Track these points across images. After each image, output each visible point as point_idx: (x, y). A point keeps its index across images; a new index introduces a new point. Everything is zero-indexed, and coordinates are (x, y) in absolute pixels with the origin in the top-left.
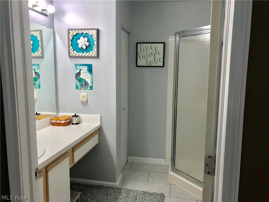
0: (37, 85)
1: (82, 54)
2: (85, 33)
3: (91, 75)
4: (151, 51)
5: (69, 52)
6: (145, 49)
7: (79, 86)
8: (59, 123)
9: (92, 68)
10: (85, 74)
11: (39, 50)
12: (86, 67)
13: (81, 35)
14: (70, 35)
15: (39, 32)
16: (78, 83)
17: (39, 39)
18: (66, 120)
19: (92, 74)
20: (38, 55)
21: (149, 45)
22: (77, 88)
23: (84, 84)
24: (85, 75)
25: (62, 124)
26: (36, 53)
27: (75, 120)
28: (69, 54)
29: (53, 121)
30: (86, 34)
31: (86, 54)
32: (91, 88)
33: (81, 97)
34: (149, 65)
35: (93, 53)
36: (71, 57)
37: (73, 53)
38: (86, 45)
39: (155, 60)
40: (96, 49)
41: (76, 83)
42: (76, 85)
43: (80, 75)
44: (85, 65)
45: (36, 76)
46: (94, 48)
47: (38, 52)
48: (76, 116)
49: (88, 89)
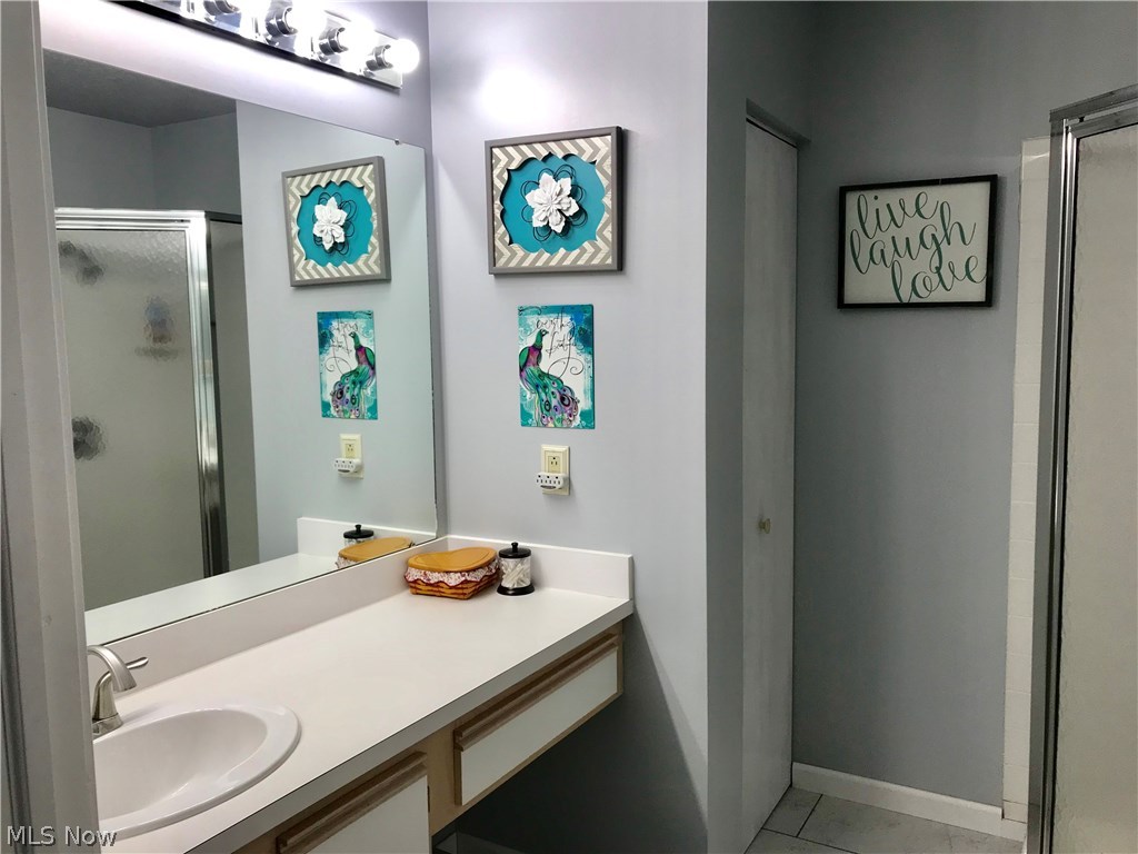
0: (364, 406)
1: (549, 260)
2: (560, 154)
3: (590, 357)
4: (921, 223)
5: (493, 248)
6: (885, 217)
7: (535, 412)
8: (437, 584)
9: (590, 322)
10: (561, 353)
11: (370, 249)
12: (567, 319)
13: (543, 166)
14: (496, 172)
15: (371, 167)
16: (528, 396)
17: (371, 199)
18: (468, 571)
19: (592, 353)
20: (368, 272)
21: (909, 195)
22: (525, 417)
23: (554, 402)
24: (562, 361)
25: (451, 588)
26: (360, 262)
27: (513, 573)
28: (493, 261)
29: (414, 574)
30: (566, 157)
31: (564, 258)
32: (589, 418)
33: (544, 463)
34: (905, 300)
35: (599, 249)
36: (502, 275)
37: (507, 254)
38: (567, 215)
39: (938, 269)
40: (610, 228)
41: (523, 397)
42: (522, 405)
43: (540, 356)
44: (562, 310)
45: (359, 362)
46: (600, 225)
47: (368, 259)
48: (516, 553)
49: (574, 424)
